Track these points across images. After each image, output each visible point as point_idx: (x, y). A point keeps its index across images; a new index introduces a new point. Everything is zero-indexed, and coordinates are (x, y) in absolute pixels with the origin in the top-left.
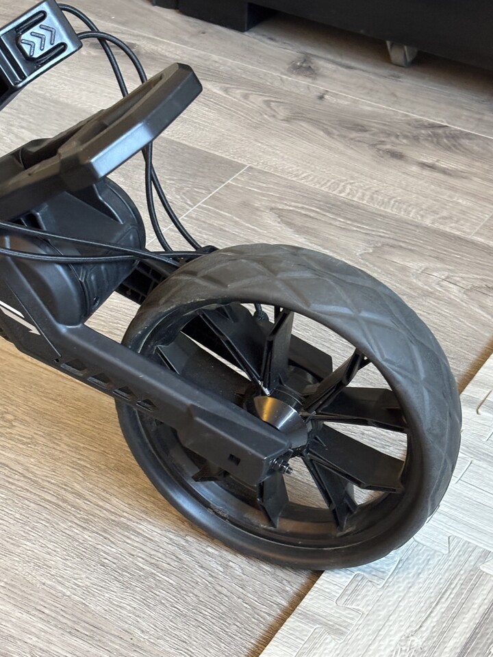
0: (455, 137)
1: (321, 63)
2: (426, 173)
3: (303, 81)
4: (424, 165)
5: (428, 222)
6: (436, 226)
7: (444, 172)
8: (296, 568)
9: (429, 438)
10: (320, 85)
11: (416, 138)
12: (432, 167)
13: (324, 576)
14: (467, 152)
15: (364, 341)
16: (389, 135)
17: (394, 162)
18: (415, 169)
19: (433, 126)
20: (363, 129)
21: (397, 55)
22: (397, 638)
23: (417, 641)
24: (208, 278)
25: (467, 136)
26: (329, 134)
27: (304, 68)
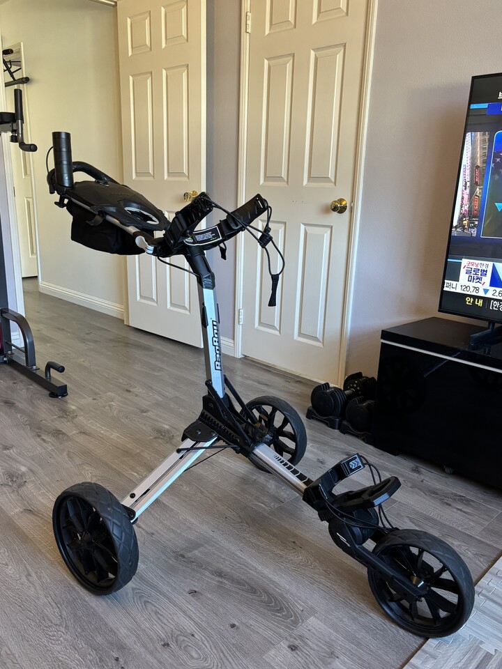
0: (468, 501)
1: (422, 469)
2: (459, 512)
3: (416, 475)
4: (458, 509)
5: (460, 529)
6: (463, 531)
7: (465, 512)
8: (420, 636)
9: (465, 597)
10: (422, 477)
11: (455, 499)
12: (461, 510)
13: (430, 640)
14: (473, 507)
15: (446, 563)
16: (446, 497)
17: (448, 506)
18: (455, 510)
19: (460, 496)
20: (437, 494)
21: (447, 470)
22: (453, 663)
23: (460, 665)
24: (400, 537)
25: (473, 501)
26: (426, 494)
27: (416, 470)
